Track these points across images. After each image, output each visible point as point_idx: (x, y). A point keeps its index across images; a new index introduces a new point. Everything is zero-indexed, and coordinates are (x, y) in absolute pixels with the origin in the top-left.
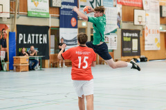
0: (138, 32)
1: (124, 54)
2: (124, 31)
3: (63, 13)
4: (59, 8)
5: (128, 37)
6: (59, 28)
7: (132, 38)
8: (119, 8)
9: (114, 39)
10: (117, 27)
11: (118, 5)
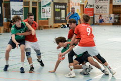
1: (55, 22)
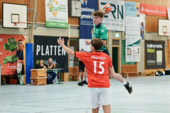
0: (163, 43)
2: (147, 42)
3: (83, 23)
4: (79, 18)
5: (152, 48)
6: (79, 38)
7: (156, 49)
8: (142, 18)
9: (137, 51)
10: (140, 38)
11: (141, 15)
